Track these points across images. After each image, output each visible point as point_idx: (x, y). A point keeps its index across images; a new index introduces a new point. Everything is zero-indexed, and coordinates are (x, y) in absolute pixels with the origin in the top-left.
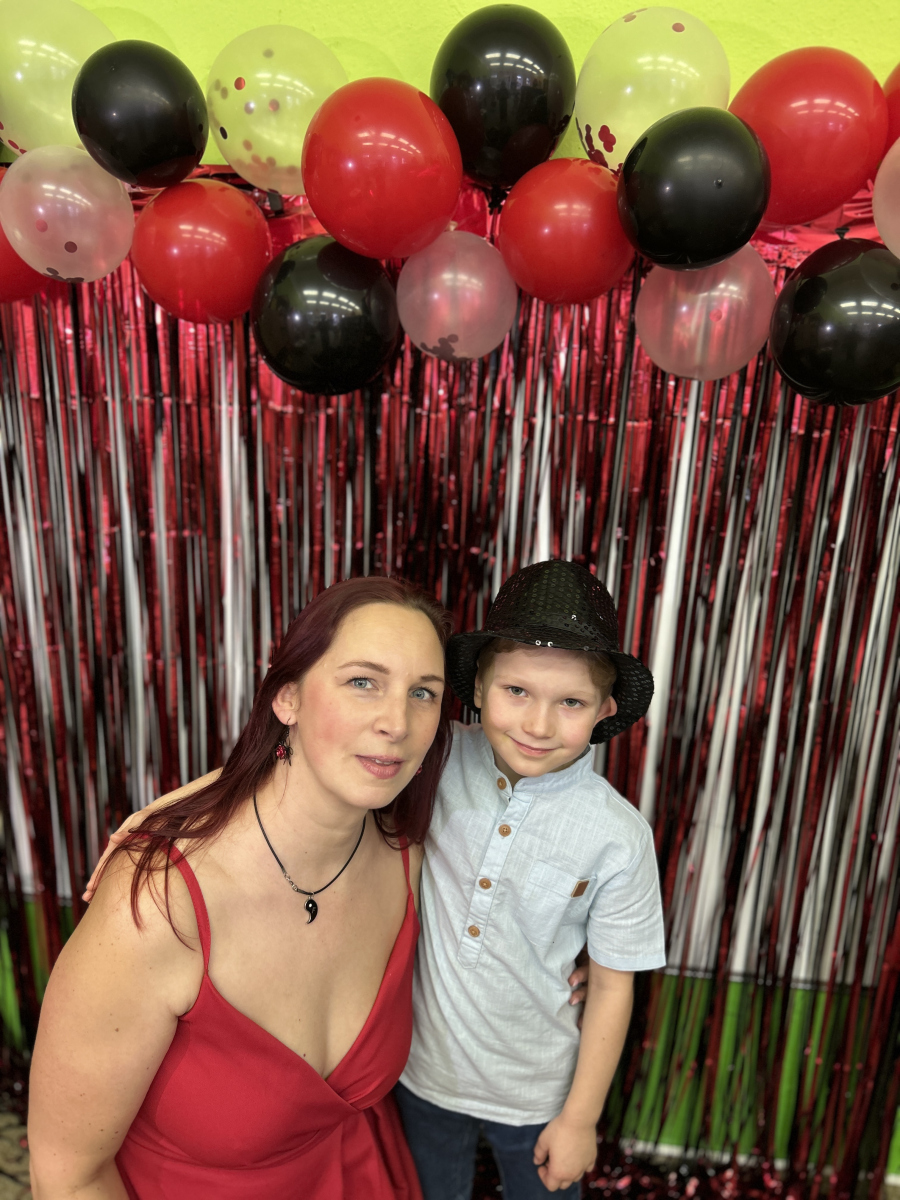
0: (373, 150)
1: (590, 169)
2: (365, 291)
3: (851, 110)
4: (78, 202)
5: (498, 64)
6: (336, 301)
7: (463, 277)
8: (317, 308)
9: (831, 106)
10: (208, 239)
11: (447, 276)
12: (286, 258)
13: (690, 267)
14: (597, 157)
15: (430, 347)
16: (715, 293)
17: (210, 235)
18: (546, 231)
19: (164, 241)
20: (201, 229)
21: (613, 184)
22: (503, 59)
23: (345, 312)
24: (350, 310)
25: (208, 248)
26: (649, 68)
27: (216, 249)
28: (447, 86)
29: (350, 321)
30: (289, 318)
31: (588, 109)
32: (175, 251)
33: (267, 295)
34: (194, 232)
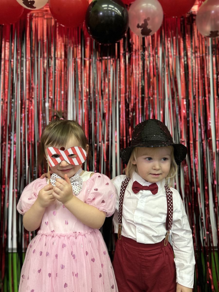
6: (114, 8)
8: (108, 10)
15: (140, 25)
29: (117, 16)
30: (98, 15)
33: (90, 12)
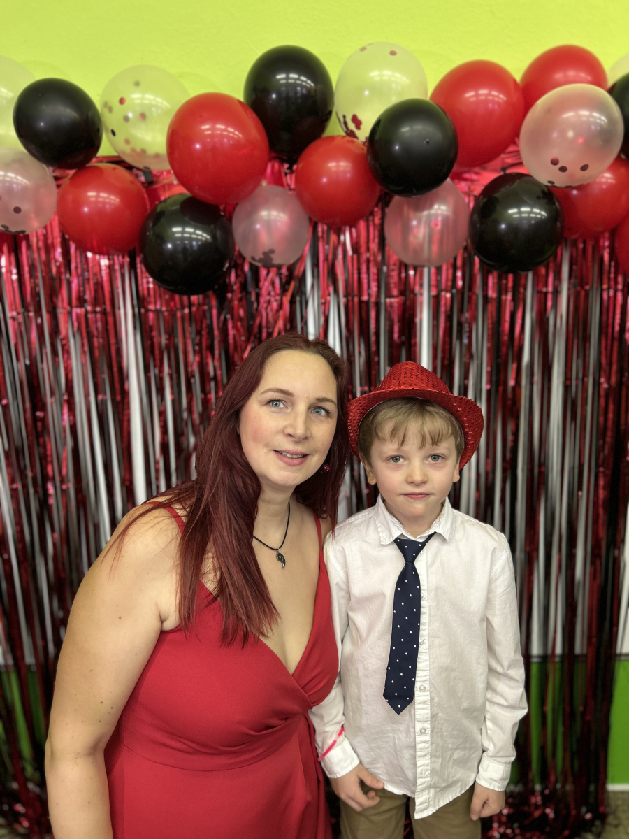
0: (211, 136)
1: (348, 141)
2: (212, 226)
3: (501, 96)
4: (20, 182)
5: (284, 81)
6: (194, 233)
8: (182, 239)
9: (489, 94)
10: (107, 200)
11: (264, 213)
12: (159, 209)
13: (415, 195)
14: (351, 134)
15: (257, 258)
16: (433, 212)
17: (108, 198)
18: (325, 180)
19: (78, 204)
20: (103, 195)
21: (363, 149)
22: (287, 78)
23: (201, 240)
24: (204, 239)
25: (108, 206)
26: (377, 79)
27: (113, 207)
28: (254, 97)
29: (204, 246)
30: (164, 246)
31: (342, 106)
32: (86, 210)
33: (148, 234)
34: (97, 196)
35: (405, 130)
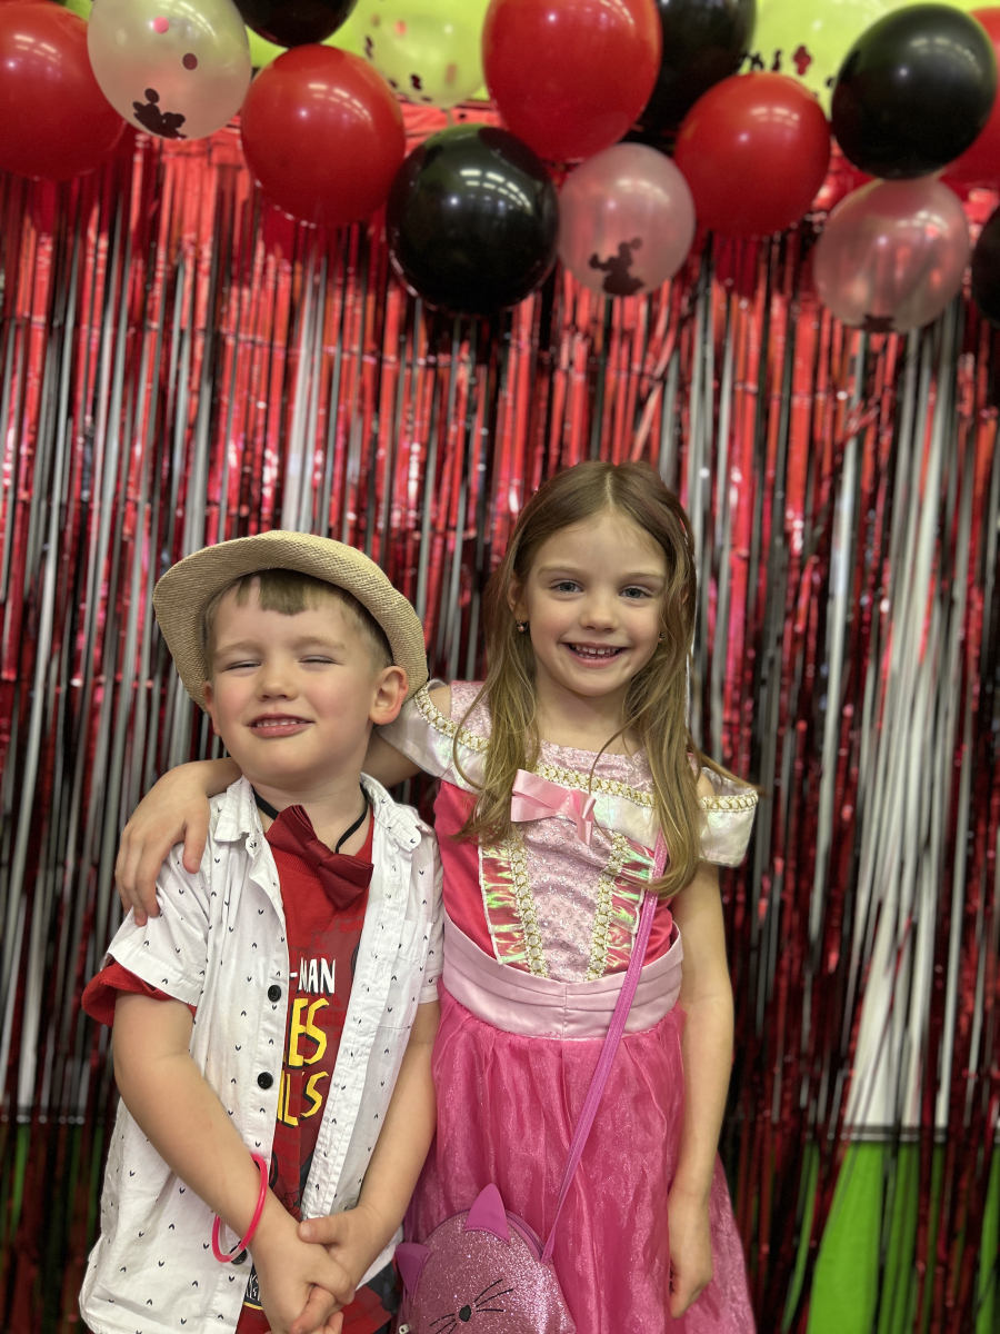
6: (503, 185)
7: (645, 185)
8: (481, 191)
10: (346, 105)
11: (625, 183)
15: (603, 258)
17: (349, 101)
18: (744, 138)
19: (290, 102)
20: (338, 91)
23: (514, 203)
24: (519, 203)
25: (345, 116)
27: (354, 121)
29: (517, 214)
30: (443, 203)
32: (304, 113)
34: (329, 93)
35: (919, 43)
